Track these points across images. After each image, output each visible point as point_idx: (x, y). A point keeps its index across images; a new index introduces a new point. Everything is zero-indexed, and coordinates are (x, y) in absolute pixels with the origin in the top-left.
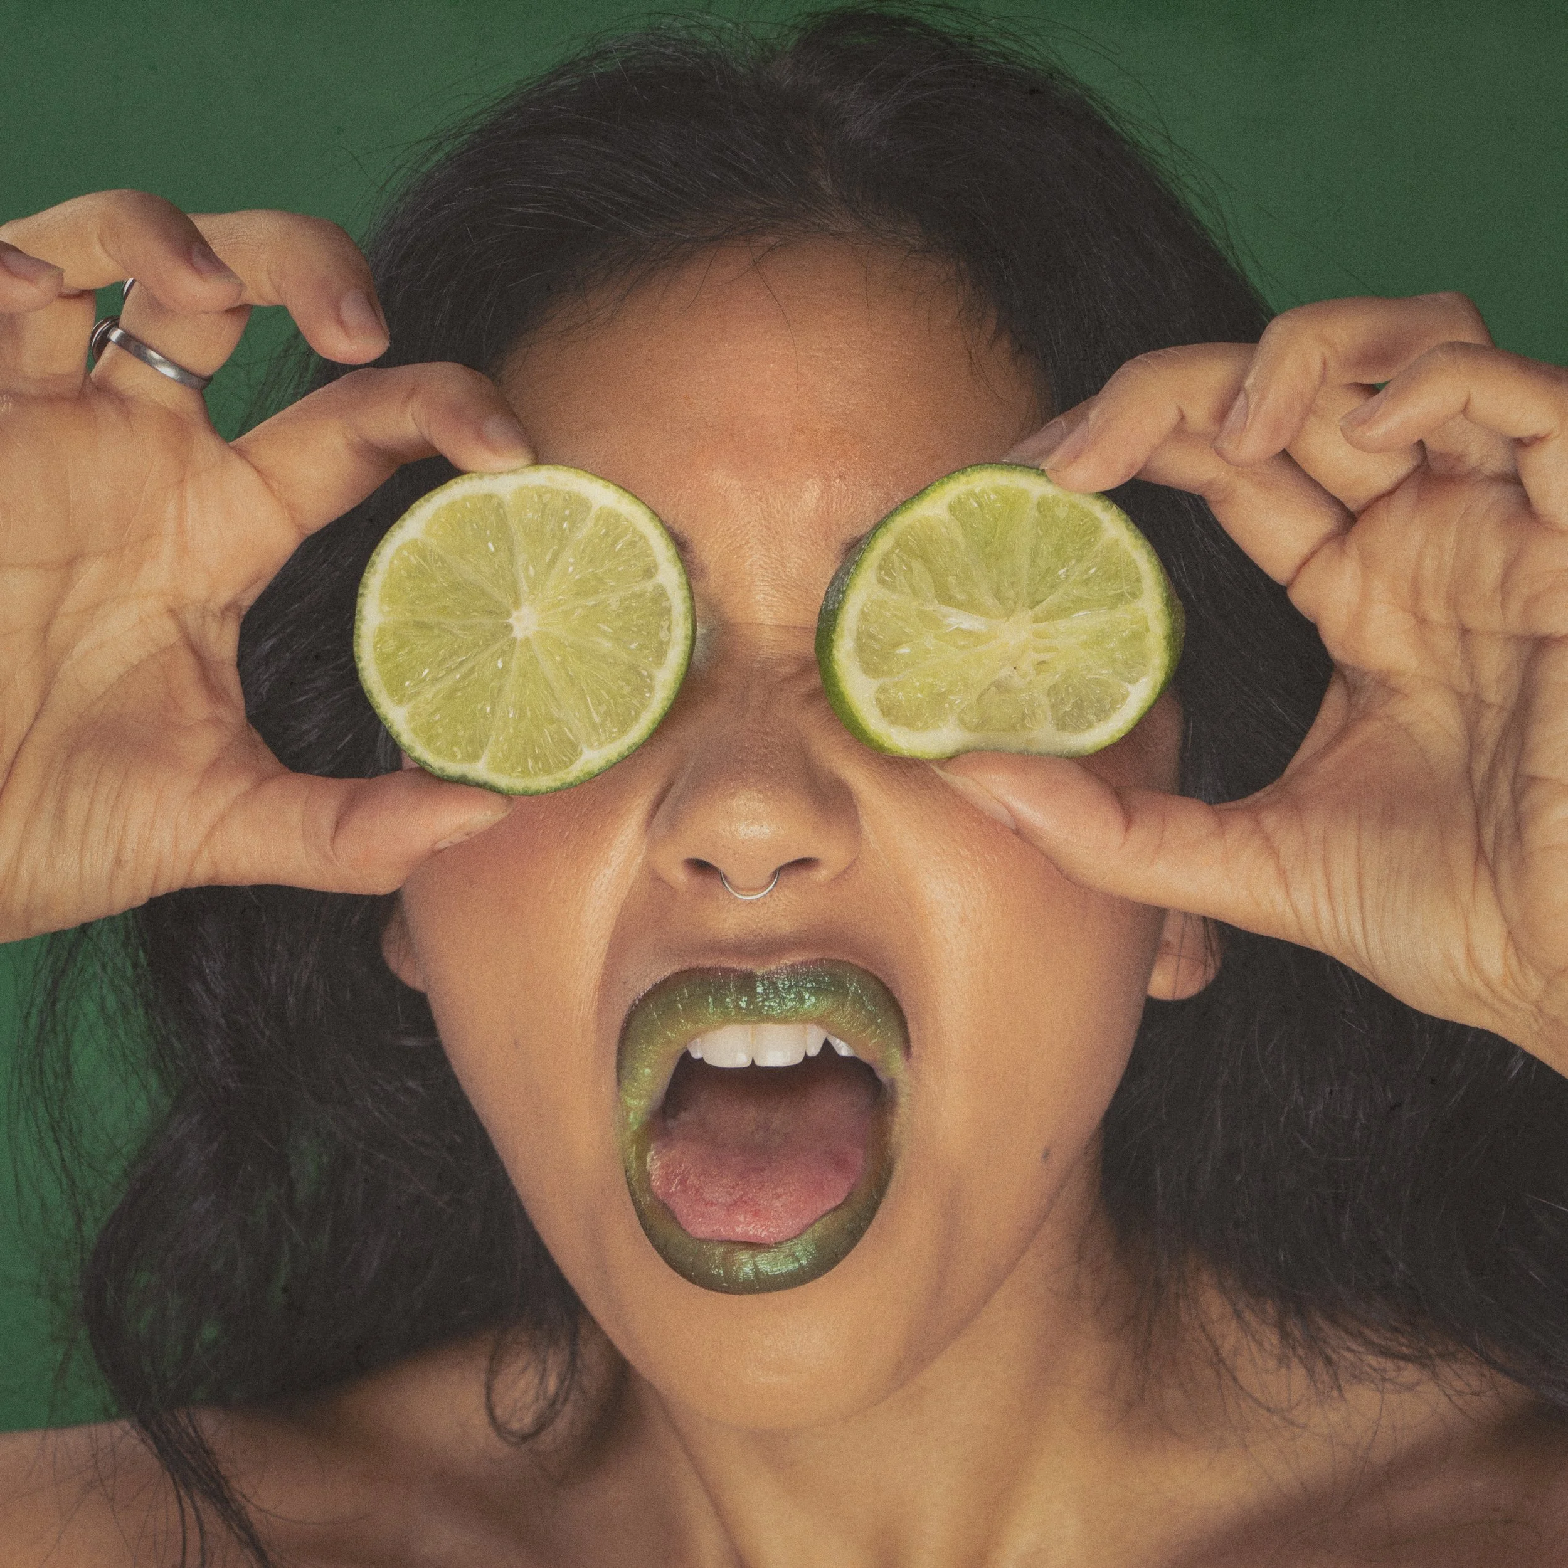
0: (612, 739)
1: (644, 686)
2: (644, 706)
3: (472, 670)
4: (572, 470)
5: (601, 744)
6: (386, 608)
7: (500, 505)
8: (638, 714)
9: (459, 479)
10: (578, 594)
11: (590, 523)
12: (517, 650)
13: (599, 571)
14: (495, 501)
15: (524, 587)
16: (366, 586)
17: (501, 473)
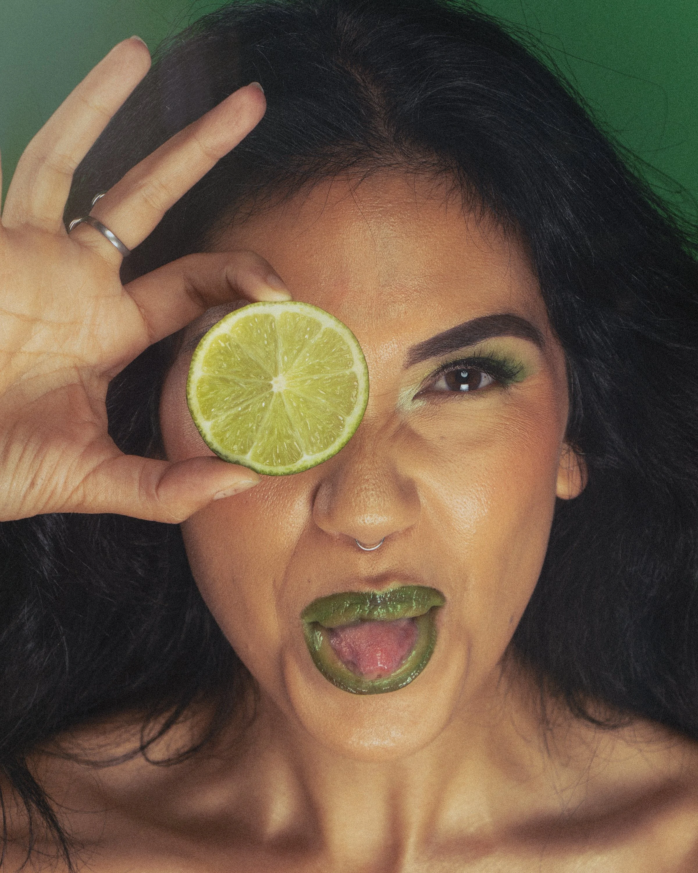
0: (320, 450)
1: (340, 425)
2: (338, 436)
3: (248, 407)
4: (314, 306)
5: (314, 452)
6: (205, 368)
7: (273, 321)
8: (335, 439)
9: (252, 305)
10: (310, 373)
11: (319, 336)
12: (274, 397)
13: (322, 361)
14: (271, 318)
15: (281, 365)
16: (196, 355)
17: (275, 303)
